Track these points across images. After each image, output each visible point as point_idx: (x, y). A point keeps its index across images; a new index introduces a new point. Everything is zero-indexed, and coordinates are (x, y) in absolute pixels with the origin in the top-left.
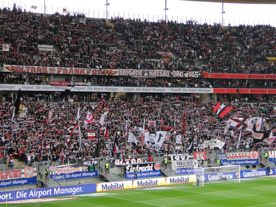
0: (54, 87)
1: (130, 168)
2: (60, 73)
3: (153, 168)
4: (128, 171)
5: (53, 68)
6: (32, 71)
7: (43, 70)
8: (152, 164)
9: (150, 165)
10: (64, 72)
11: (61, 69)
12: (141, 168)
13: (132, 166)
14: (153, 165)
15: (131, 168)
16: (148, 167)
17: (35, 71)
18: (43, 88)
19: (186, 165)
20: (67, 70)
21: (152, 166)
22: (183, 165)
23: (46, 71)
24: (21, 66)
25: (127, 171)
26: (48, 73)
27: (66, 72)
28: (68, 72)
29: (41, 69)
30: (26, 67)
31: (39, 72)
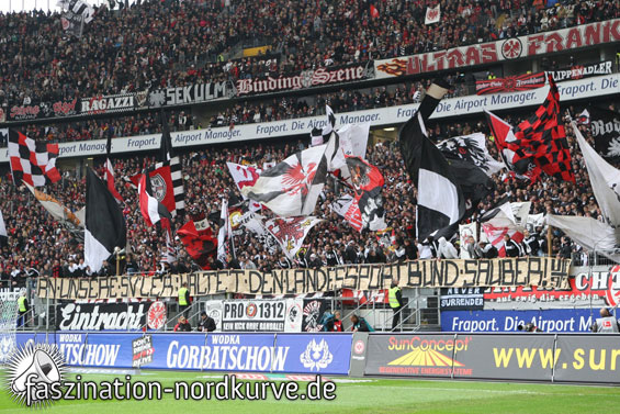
0: (489, 97)
1: (73, 314)
2: (539, 52)
3: (143, 320)
4: (67, 323)
5: (515, 40)
6: (452, 62)
7: (485, 53)
8: (141, 307)
9: (135, 310)
10: (550, 46)
11: (541, 38)
12: (105, 318)
13: (78, 309)
14: (145, 310)
15: (76, 316)
16: (129, 314)
17: (460, 62)
18: (458, 106)
19: (257, 317)
20: (559, 39)
21: (140, 314)
22: (245, 318)
23: (494, 55)
24: (421, 56)
25: (61, 326)
26: (501, 58)
27: (559, 45)
28: (564, 43)
29: (476, 52)
30: (436, 56)
31: (472, 63)
